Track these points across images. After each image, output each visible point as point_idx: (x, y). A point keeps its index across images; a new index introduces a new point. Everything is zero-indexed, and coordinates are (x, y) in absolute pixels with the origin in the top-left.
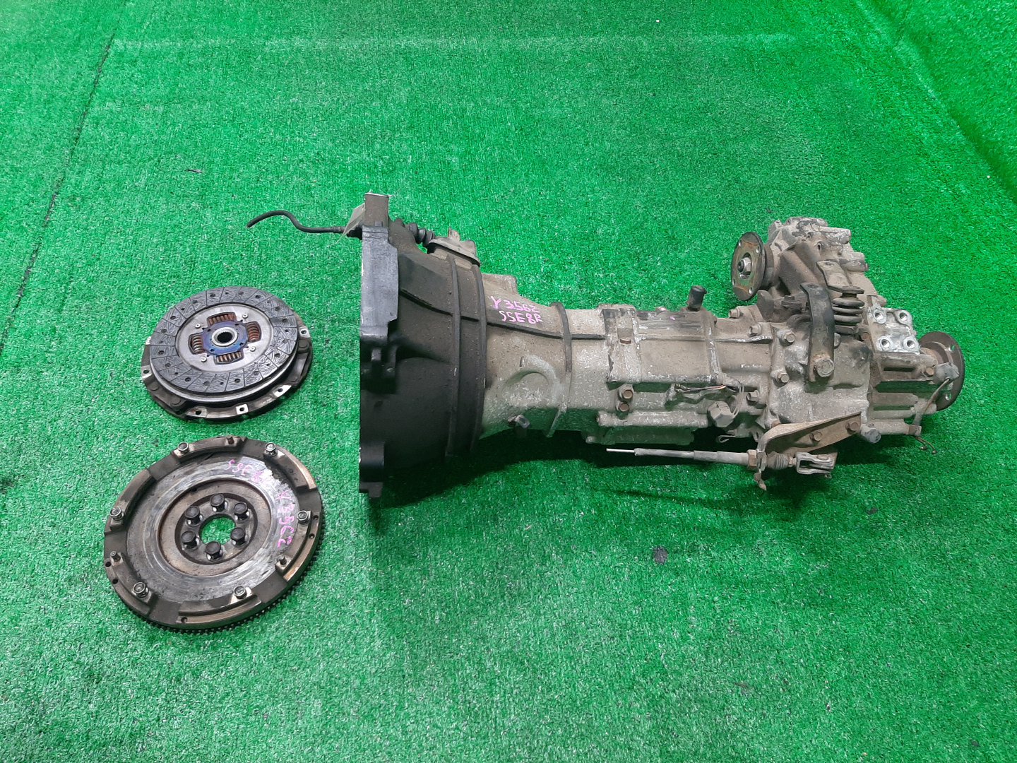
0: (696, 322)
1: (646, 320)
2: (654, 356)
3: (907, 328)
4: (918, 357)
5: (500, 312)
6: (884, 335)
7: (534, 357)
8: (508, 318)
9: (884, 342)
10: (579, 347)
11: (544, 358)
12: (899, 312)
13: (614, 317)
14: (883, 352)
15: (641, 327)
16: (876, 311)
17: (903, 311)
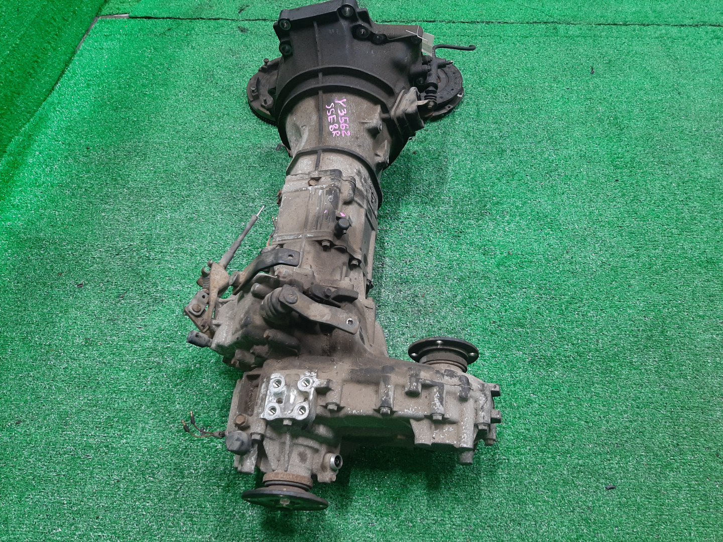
0: (321, 227)
1: (326, 194)
2: (298, 200)
3: (289, 412)
4: (259, 414)
5: (333, 104)
6: (286, 385)
7: (307, 133)
8: (329, 110)
9: (279, 382)
10: (313, 159)
11: (307, 140)
12: (307, 407)
13: (331, 175)
14: (269, 379)
15: (321, 191)
16: (311, 381)
17: (307, 411)
